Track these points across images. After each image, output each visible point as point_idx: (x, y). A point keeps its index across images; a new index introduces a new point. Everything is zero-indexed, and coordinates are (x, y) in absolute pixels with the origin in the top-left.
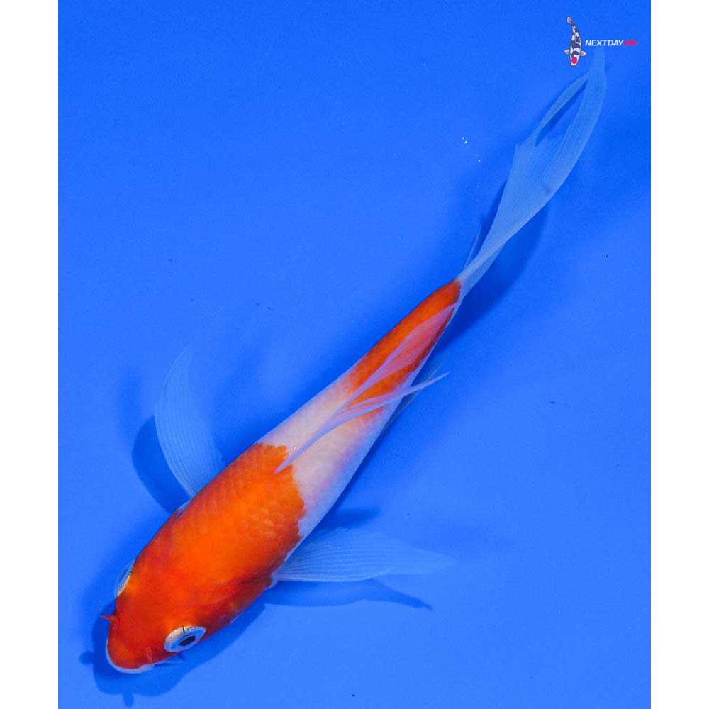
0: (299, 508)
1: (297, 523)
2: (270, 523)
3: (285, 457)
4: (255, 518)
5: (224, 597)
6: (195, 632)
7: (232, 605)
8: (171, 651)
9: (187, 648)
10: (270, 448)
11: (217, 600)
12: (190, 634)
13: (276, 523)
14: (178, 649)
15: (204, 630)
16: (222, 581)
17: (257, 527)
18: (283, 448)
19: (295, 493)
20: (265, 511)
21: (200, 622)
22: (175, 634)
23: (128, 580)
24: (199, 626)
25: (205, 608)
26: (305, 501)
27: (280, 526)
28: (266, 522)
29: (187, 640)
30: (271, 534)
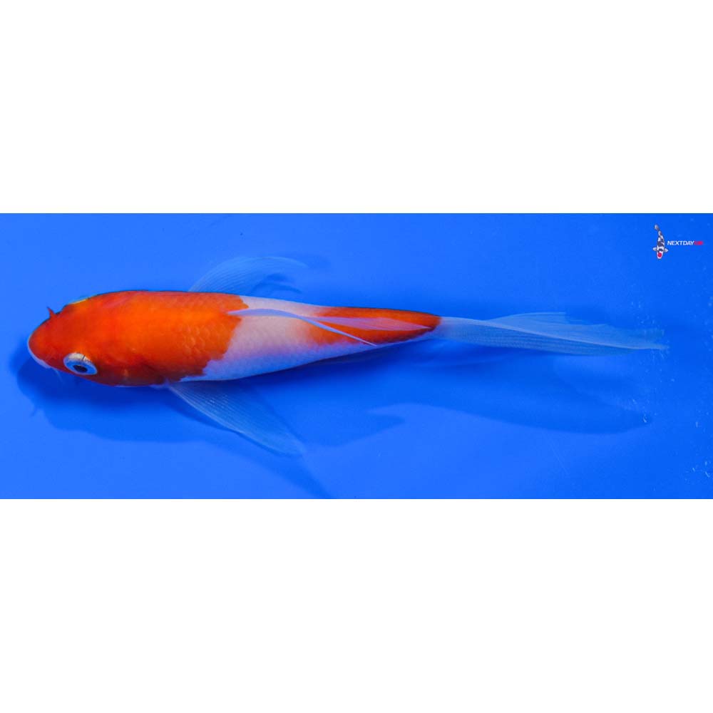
0: (220, 351)
1: (209, 360)
6: (90, 367)
8: (66, 365)
9: (76, 372)
11: (120, 359)
12: (85, 365)
13: (197, 346)
14: (71, 368)
15: (95, 371)
16: (134, 349)
17: (185, 337)
19: (228, 339)
21: (97, 363)
22: (76, 356)
24: (95, 365)
28: (193, 339)
29: (80, 367)
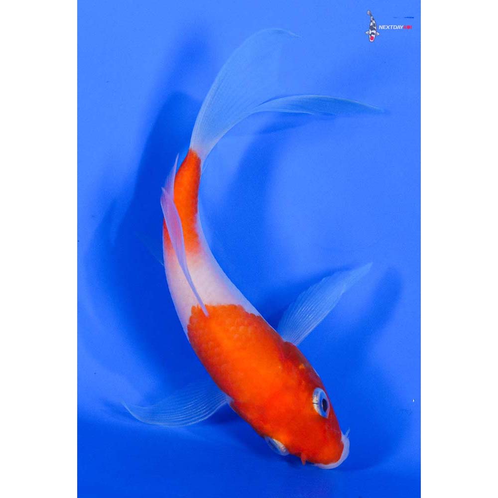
2: (241, 328)
3: (199, 307)
4: (236, 336)
7: (302, 367)
10: (191, 319)
18: (193, 308)
25: (300, 383)
26: (233, 304)
27: (246, 322)
30: (250, 330)
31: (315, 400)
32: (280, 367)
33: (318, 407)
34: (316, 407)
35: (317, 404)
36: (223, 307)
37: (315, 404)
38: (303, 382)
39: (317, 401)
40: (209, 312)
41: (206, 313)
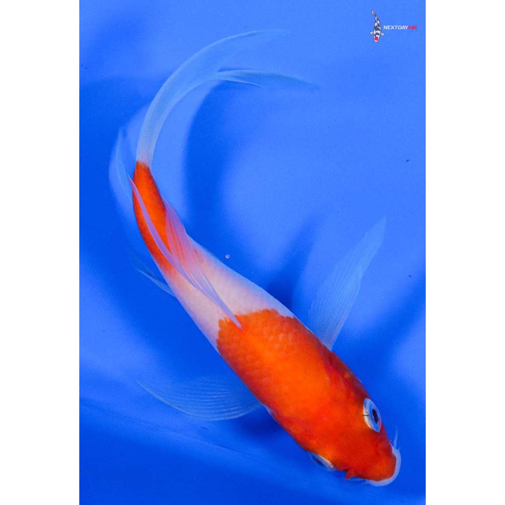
2: (281, 336)
3: (228, 321)
4: (277, 346)
5: (341, 379)
6: (370, 408)
7: (347, 376)
10: (221, 334)
11: (343, 386)
12: (370, 412)
13: (283, 332)
14: (379, 425)
15: (367, 400)
17: (285, 346)
18: (221, 322)
20: (271, 338)
21: (360, 402)
22: (369, 423)
23: (323, 458)
26: (265, 308)
27: (284, 328)
29: (374, 416)
30: (291, 336)
31: (366, 411)
32: (327, 378)
33: (369, 419)
34: (366, 419)
35: (367, 416)
36: (256, 314)
37: (365, 416)
38: (352, 393)
39: (367, 412)
40: (241, 323)
41: (238, 324)
